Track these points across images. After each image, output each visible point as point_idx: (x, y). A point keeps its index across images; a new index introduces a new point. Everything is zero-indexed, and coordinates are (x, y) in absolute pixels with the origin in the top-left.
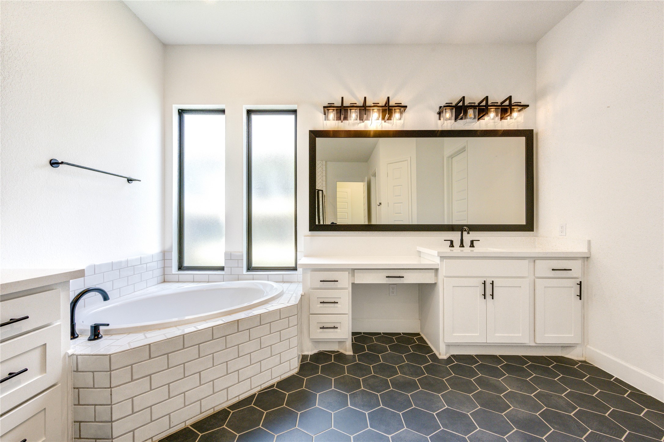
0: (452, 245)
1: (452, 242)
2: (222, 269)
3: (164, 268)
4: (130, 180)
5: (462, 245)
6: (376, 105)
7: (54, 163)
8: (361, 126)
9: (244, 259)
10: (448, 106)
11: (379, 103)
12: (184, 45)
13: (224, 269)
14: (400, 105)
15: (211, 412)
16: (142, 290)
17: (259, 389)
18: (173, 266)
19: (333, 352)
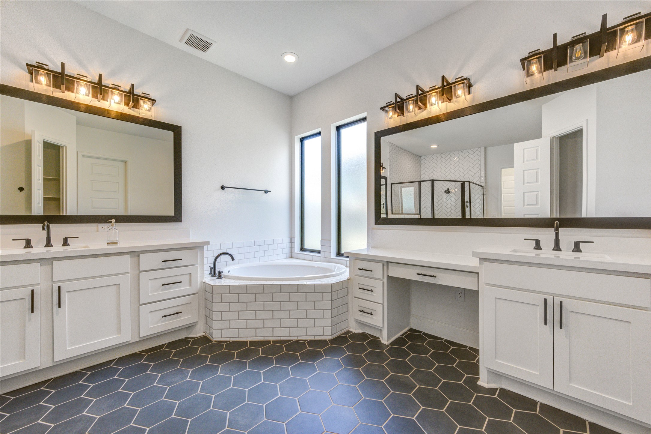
0: (538, 246)
1: (538, 242)
2: (319, 252)
3: (291, 248)
4: (266, 192)
5: (557, 247)
6: (433, 89)
7: (223, 188)
8: (423, 115)
9: (332, 245)
10: (535, 54)
11: (436, 86)
12: (300, 93)
13: (320, 252)
14: (463, 78)
15: (262, 339)
16: (274, 260)
17: (296, 338)
18: (296, 247)
19: (372, 336)
